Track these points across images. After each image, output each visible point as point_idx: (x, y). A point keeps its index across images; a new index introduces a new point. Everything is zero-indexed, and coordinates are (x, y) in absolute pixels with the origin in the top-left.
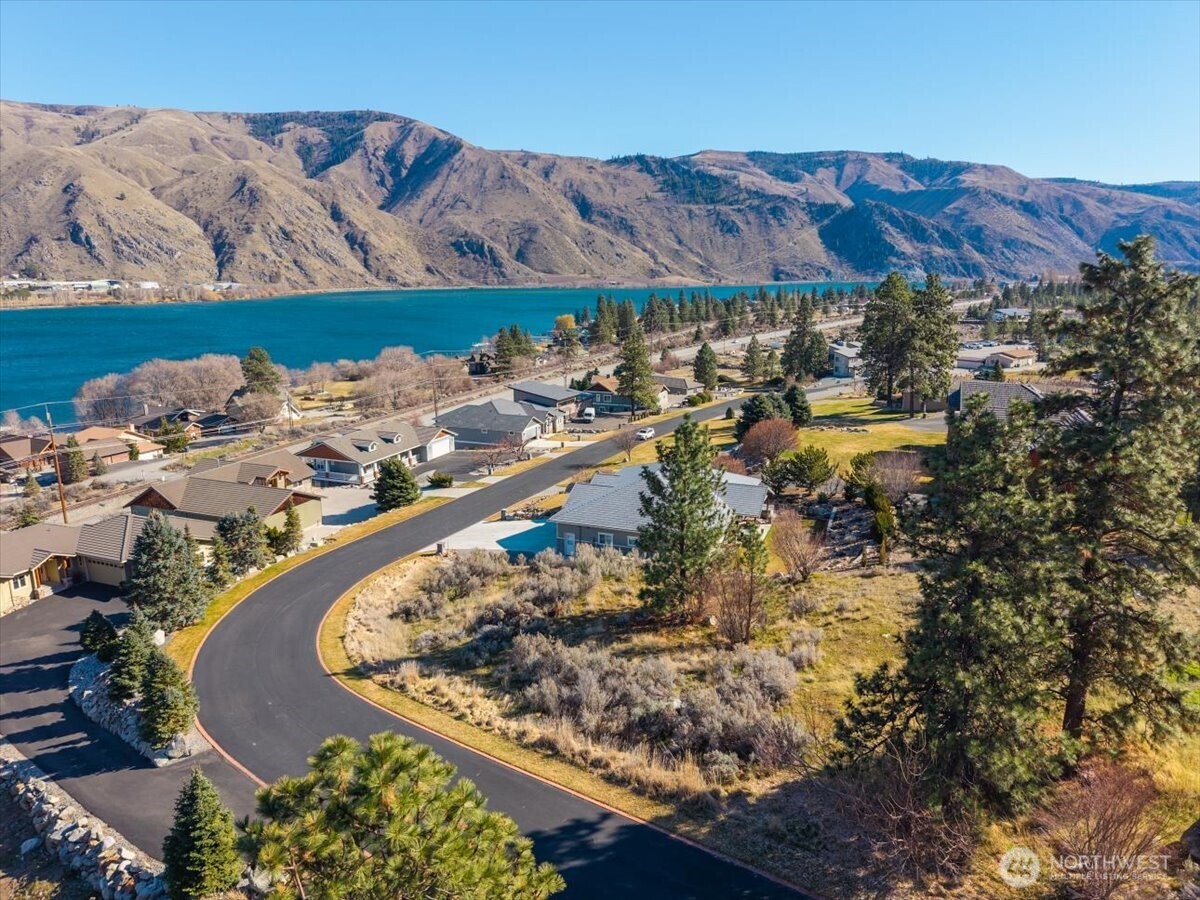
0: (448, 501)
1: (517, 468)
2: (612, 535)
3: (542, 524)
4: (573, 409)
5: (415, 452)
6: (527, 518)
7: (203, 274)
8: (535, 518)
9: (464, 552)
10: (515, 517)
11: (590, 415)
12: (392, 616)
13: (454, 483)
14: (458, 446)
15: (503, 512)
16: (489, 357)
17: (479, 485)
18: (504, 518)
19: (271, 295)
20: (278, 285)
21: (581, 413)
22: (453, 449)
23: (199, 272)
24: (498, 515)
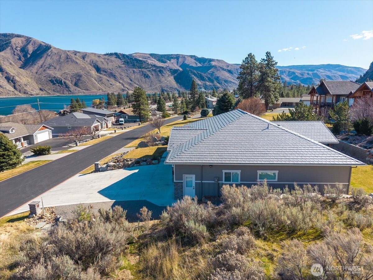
0: (47, 162)
1: (91, 143)
2: (239, 172)
3: (137, 171)
4: (113, 119)
5: (25, 138)
6: (119, 168)
8: (126, 167)
10: (108, 168)
11: (122, 121)
13: (51, 152)
14: (53, 136)
15: (96, 165)
16: (67, 112)
17: (71, 151)
18: (97, 170)
21: (117, 121)
22: (51, 137)
24: (92, 167)
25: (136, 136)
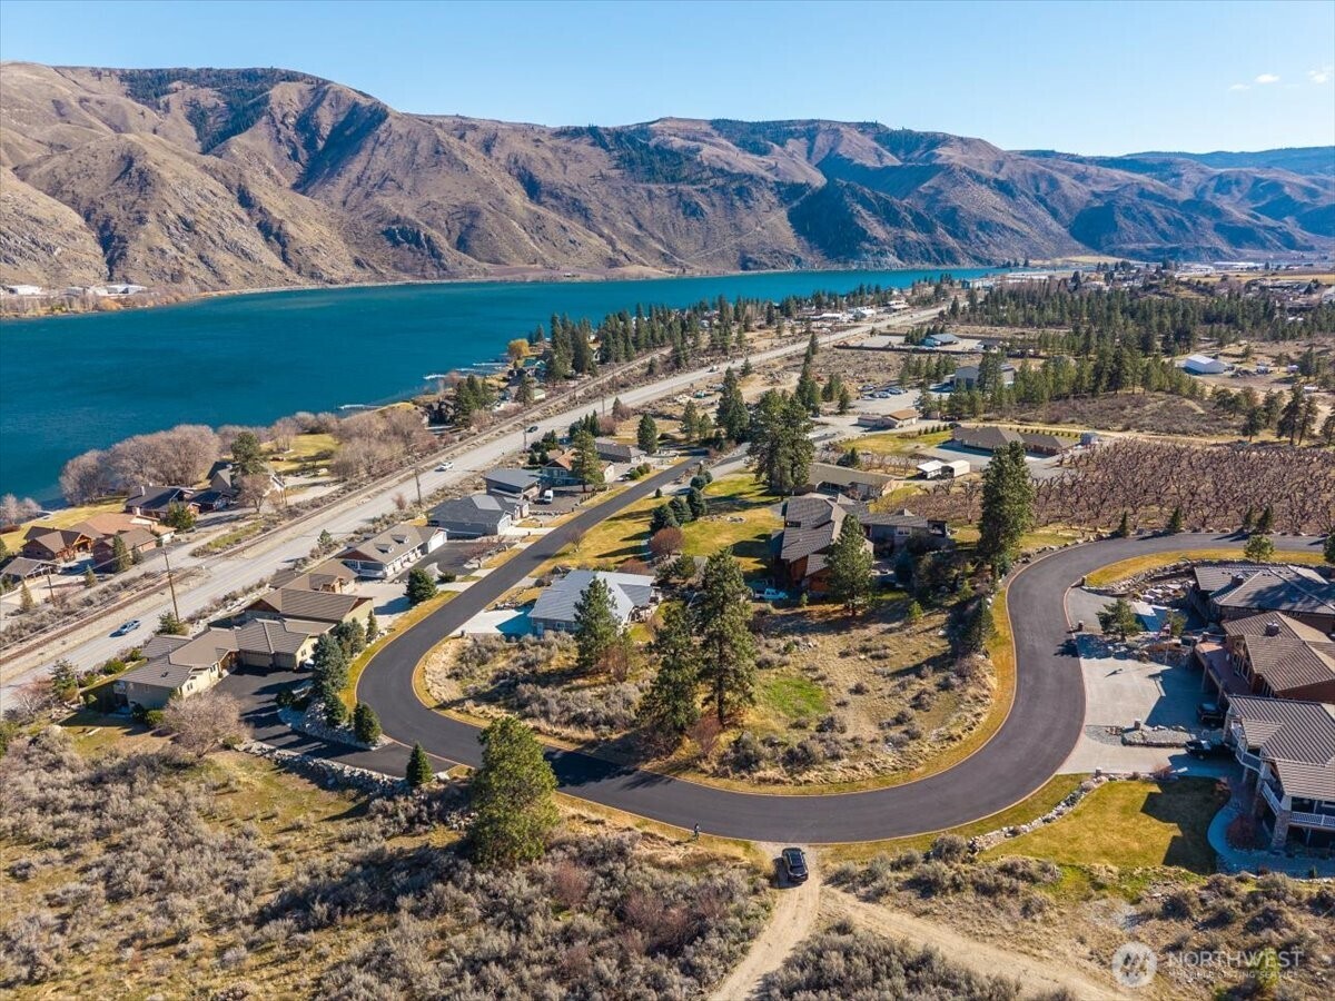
0: (457, 594)
1: (499, 559)
2: (562, 624)
3: (522, 614)
4: (535, 491)
5: (419, 548)
6: (511, 608)
7: (90, 274)
8: (517, 608)
9: (478, 635)
10: (503, 607)
11: (549, 498)
12: (449, 677)
13: (458, 577)
14: (449, 538)
15: (494, 603)
16: (448, 406)
17: (475, 577)
18: (497, 608)
19: (176, 299)
20: (183, 287)
21: (542, 494)
22: (446, 541)
23: (85, 271)
24: (492, 605)
25: (550, 552)
